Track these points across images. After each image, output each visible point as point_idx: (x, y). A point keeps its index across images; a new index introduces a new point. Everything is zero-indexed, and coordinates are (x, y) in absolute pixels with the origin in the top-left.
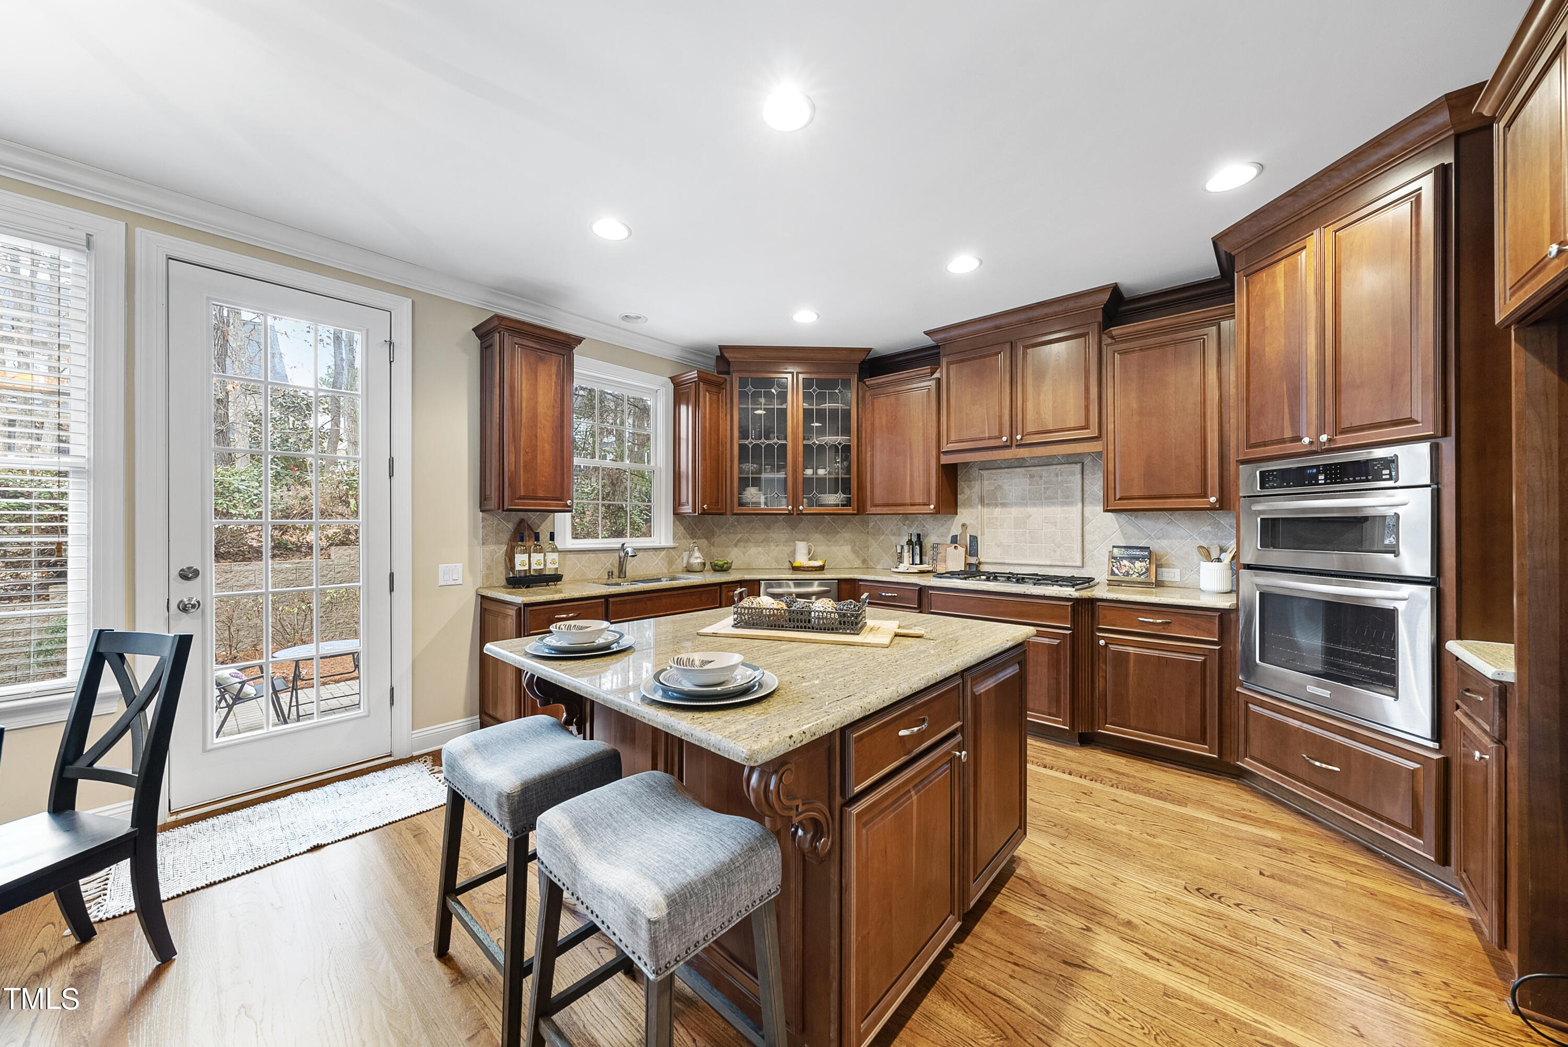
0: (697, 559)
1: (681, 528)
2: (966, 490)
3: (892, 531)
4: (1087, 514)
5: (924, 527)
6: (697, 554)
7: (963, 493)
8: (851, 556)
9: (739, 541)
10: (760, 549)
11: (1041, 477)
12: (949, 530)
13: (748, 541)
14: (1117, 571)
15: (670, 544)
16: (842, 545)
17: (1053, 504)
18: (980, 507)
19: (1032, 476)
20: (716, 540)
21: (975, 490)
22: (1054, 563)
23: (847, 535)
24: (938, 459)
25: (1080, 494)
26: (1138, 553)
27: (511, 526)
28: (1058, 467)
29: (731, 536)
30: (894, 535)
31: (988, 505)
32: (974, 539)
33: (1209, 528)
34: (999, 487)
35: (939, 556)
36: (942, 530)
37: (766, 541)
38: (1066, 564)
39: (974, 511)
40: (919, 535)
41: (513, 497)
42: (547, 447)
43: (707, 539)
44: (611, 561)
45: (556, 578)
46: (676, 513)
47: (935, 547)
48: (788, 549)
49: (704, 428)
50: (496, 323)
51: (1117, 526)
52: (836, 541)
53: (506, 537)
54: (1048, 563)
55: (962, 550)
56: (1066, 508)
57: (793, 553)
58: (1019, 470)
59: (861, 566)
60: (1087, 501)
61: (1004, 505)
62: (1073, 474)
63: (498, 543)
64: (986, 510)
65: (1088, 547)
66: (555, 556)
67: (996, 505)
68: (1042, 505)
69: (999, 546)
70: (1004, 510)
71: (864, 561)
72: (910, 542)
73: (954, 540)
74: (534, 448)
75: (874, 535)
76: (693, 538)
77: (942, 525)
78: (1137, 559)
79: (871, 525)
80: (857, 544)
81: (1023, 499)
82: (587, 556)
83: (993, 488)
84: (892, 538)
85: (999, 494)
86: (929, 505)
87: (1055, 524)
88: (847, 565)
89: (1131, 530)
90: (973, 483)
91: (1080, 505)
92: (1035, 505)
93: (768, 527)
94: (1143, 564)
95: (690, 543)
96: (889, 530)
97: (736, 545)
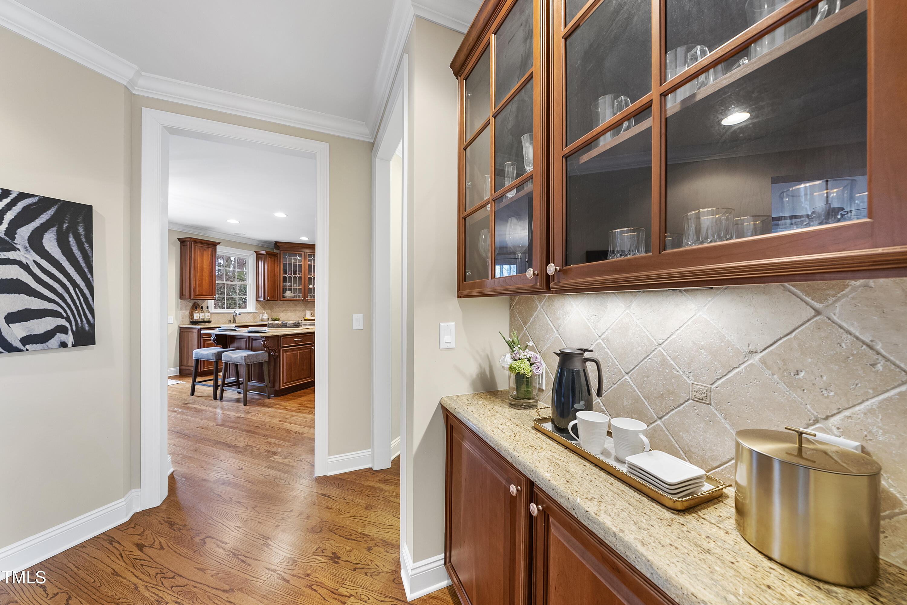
0: (266, 316)
1: (259, 306)
6: (266, 315)
9: (284, 310)
10: (292, 313)
13: (287, 310)
15: (255, 311)
20: (274, 310)
27: (191, 304)
29: (280, 309)
37: (295, 310)
41: (194, 295)
42: (207, 278)
43: (270, 309)
44: (230, 317)
45: (209, 322)
46: (256, 300)
48: (303, 313)
49: (268, 270)
50: (189, 239)
53: (189, 308)
57: (305, 315)
63: (186, 310)
66: (209, 314)
74: (202, 279)
76: (264, 309)
82: (220, 315)
93: (296, 305)
95: (263, 311)
97: (282, 312)
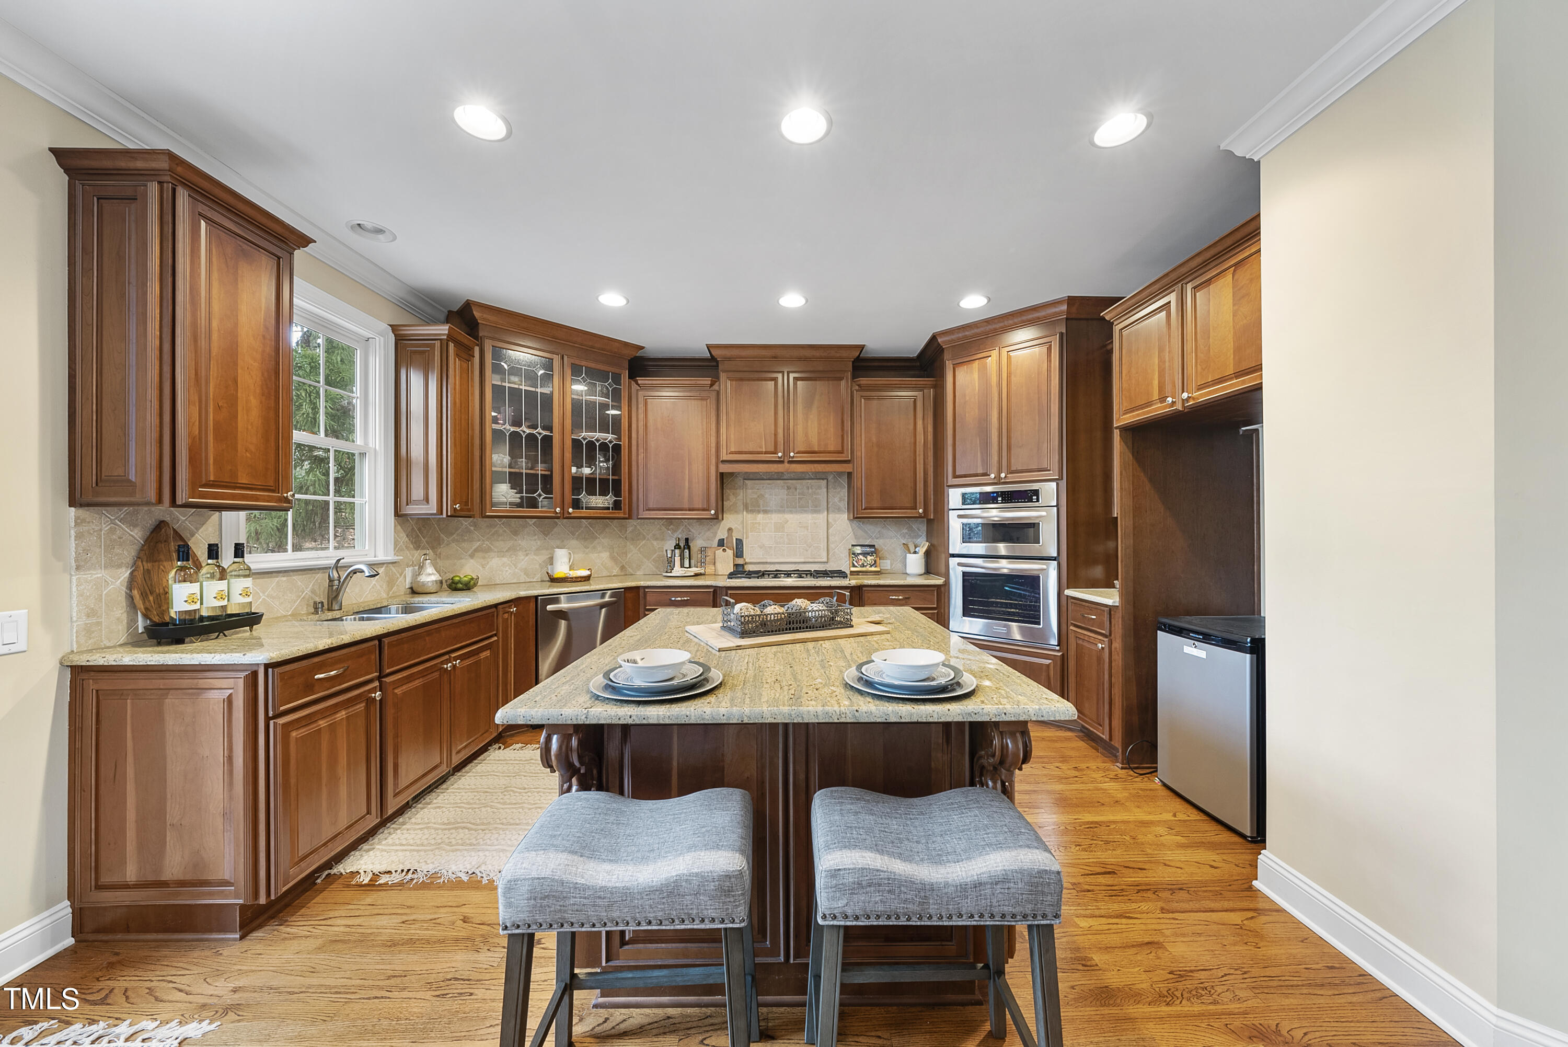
0: (430, 576)
1: (403, 535)
2: (732, 497)
3: (654, 535)
4: (830, 520)
5: (690, 531)
6: (430, 569)
7: (728, 499)
8: (610, 563)
9: (476, 550)
10: (505, 559)
11: (796, 489)
12: (715, 534)
13: (489, 550)
14: (856, 564)
15: (391, 557)
16: (600, 552)
17: (806, 512)
18: (745, 513)
19: (789, 488)
20: (443, 550)
21: (740, 497)
22: (807, 560)
23: (605, 541)
24: (717, 467)
25: (826, 504)
26: (868, 549)
27: (137, 535)
28: (810, 481)
29: (465, 545)
30: (656, 539)
31: (752, 511)
32: (739, 542)
33: (906, 531)
34: (762, 496)
35: (708, 558)
36: (709, 534)
37: (513, 550)
38: (816, 560)
39: (740, 516)
40: (687, 540)
41: (196, 482)
42: (254, 402)
43: (433, 548)
44: (316, 587)
46: (398, 514)
47: (703, 550)
48: (543, 557)
49: (454, 403)
51: (851, 529)
52: (594, 548)
53: (128, 553)
54: (802, 560)
55: (730, 553)
56: (815, 515)
57: (551, 560)
58: (779, 482)
59: (620, 573)
60: (830, 510)
61: (765, 512)
62: (820, 487)
64: (749, 516)
65: (832, 546)
66: (248, 582)
67: (759, 512)
68: (796, 512)
69: (761, 548)
70: (766, 516)
71: (623, 568)
72: (677, 546)
73: (721, 543)
74: (232, 401)
75: (633, 540)
76: (417, 548)
77: (709, 530)
78: (868, 554)
79: (630, 529)
80: (616, 550)
81: (782, 507)
83: (755, 496)
84: (655, 543)
85: (761, 502)
86: (708, 510)
87: (807, 528)
88: (605, 573)
89: (860, 533)
90: (738, 491)
91: (826, 513)
92: (791, 512)
93: (515, 533)
94: (872, 557)
95: (417, 555)
96: (651, 534)
97: (472, 556)
